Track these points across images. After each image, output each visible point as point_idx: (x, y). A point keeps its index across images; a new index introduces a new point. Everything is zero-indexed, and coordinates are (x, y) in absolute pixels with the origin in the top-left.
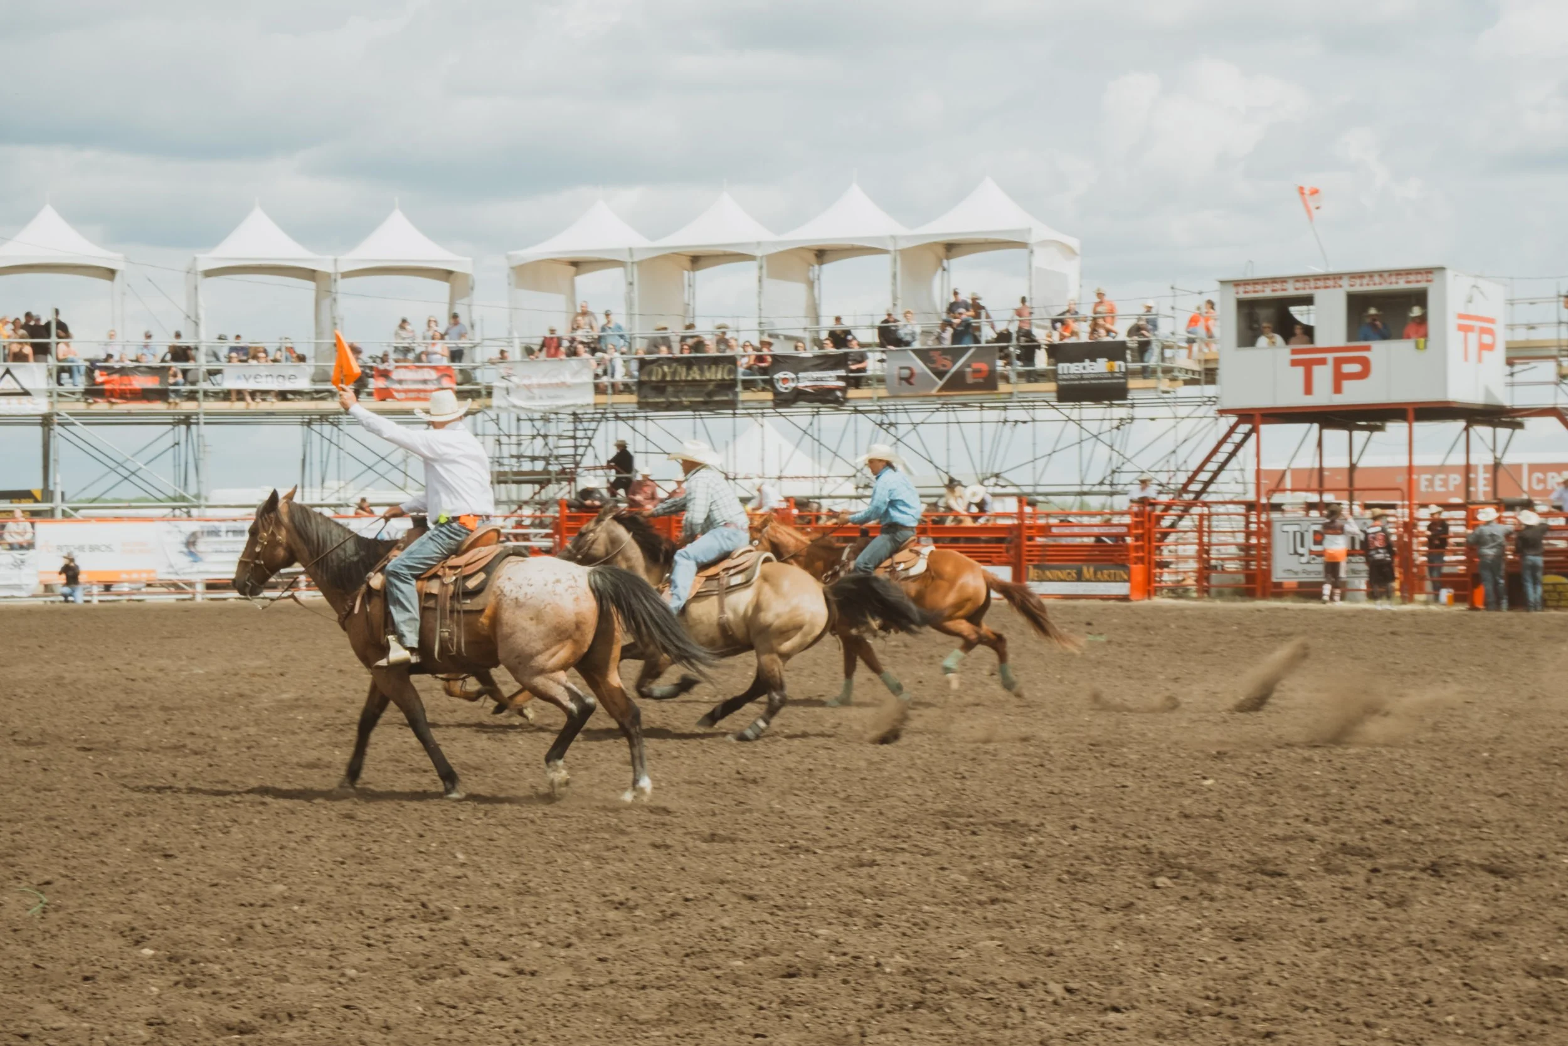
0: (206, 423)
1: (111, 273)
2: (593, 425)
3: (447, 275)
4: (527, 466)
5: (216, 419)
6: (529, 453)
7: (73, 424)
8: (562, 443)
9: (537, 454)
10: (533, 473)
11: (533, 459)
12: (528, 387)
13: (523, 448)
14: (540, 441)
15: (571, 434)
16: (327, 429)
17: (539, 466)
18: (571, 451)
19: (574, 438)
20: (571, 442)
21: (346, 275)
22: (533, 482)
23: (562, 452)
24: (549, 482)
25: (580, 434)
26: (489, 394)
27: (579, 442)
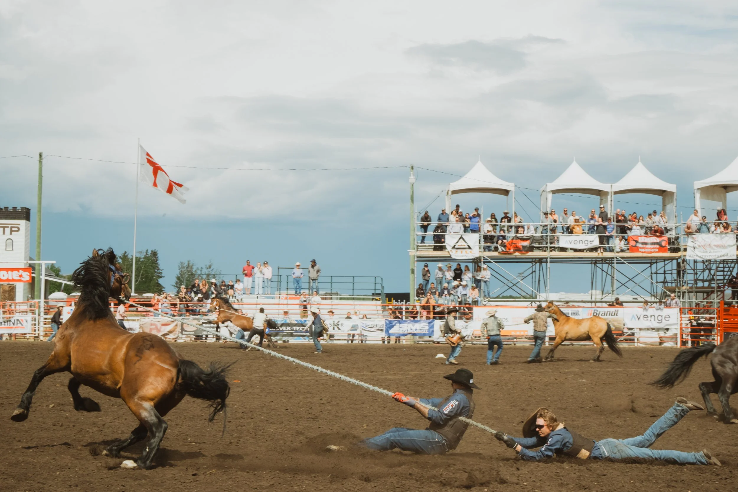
0: (550, 262)
1: (506, 192)
2: (733, 265)
3: (662, 193)
4: (700, 284)
5: (555, 261)
6: (701, 278)
7: (490, 262)
8: (718, 273)
9: (705, 278)
10: (703, 287)
11: (703, 281)
12: (704, 246)
13: (698, 275)
14: (707, 272)
15: (722, 269)
16: (605, 266)
17: (706, 284)
18: (722, 277)
19: (723, 271)
20: (722, 273)
21: (616, 193)
22: (703, 292)
23: (719, 278)
24: (713, 292)
25: (726, 269)
26: (685, 250)
27: (725, 273)
